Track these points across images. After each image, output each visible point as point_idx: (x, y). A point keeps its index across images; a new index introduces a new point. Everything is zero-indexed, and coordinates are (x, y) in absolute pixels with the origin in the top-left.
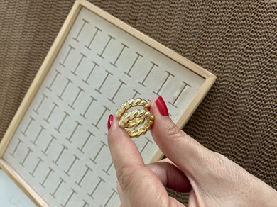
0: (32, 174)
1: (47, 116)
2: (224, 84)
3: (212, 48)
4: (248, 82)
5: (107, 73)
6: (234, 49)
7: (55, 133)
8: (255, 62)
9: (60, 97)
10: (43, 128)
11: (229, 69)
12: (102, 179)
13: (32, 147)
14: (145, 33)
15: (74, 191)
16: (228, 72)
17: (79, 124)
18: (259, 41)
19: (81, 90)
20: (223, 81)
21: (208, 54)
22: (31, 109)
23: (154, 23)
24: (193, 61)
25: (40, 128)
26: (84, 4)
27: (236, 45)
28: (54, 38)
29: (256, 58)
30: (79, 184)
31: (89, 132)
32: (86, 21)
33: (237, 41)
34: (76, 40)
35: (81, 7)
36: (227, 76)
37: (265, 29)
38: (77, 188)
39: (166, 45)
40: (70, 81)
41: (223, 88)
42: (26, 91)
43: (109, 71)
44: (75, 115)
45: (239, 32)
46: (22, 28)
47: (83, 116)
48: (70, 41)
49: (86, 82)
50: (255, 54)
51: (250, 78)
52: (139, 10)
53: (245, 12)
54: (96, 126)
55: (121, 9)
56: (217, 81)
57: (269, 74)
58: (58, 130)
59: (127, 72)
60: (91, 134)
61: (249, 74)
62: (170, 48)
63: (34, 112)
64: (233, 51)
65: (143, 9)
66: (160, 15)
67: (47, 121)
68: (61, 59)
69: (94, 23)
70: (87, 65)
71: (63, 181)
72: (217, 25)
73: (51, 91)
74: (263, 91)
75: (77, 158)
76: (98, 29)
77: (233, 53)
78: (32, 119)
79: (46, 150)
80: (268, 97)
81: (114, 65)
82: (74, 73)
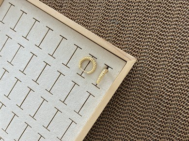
2: (142, 66)
3: (130, 34)
5: (32, 55)
11: (146, 52)
17: (3, 104)
18: (171, 28)
32: (12, 4)
34: (2, 22)
39: (89, 30)
43: (34, 53)
45: (154, 21)
49: (10, 63)
51: (164, 61)
59: (51, 54)
60: (15, 115)
62: (93, 32)
66: (83, 2)
70: (12, 47)
74: (175, 73)
76: (23, 12)
81: (38, 46)
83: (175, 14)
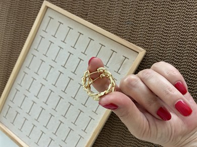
0: (20, 130)
1: (29, 87)
2: (152, 56)
3: (142, 31)
4: (168, 53)
5: (69, 54)
6: (157, 31)
7: (35, 99)
8: (171, 39)
9: (37, 73)
10: (26, 96)
11: (154, 45)
12: (71, 129)
13: (19, 110)
14: (94, 24)
15: (52, 139)
16: (154, 47)
17: (52, 91)
18: (174, 24)
19: (52, 67)
20: (151, 53)
21: (139, 36)
22: (16, 84)
23: (99, 17)
24: (129, 41)
25: (24, 96)
26: (48, 6)
27: (157, 28)
28: (29, 31)
29: (172, 36)
30: (55, 134)
31: (59, 96)
32: (51, 18)
33: (158, 25)
34: (45, 31)
35: (47, 8)
36: (153, 50)
37: (177, 15)
38: (54, 137)
39: (109, 31)
40: (43, 61)
41: (151, 59)
42: (12, 71)
43: (71, 52)
44: (49, 85)
45: (159, 19)
46: (5, 26)
47: (54, 85)
48: (41, 33)
49: (54, 61)
50: (171, 33)
51: (169, 50)
52: (88, 8)
53: (162, 5)
54: (64, 92)
55: (76, 7)
56: (146, 53)
57: (181, 47)
58: (37, 97)
59: (83, 52)
60: (61, 97)
61: (168, 48)
62: (112, 33)
63: (19, 85)
64: (156, 32)
65: (91, 6)
66: (103, 10)
67: (28, 91)
68: (35, 46)
69: (57, 19)
70: (54, 49)
71: (43, 132)
72: (144, 15)
73: (30, 69)
74: (178, 59)
75: (52, 115)
76: (61, 23)
77: (156, 34)
78: (17, 90)
79: (29, 112)
80: (182, 62)
81: (73, 47)
82: (45, 55)
83: (176, 13)
